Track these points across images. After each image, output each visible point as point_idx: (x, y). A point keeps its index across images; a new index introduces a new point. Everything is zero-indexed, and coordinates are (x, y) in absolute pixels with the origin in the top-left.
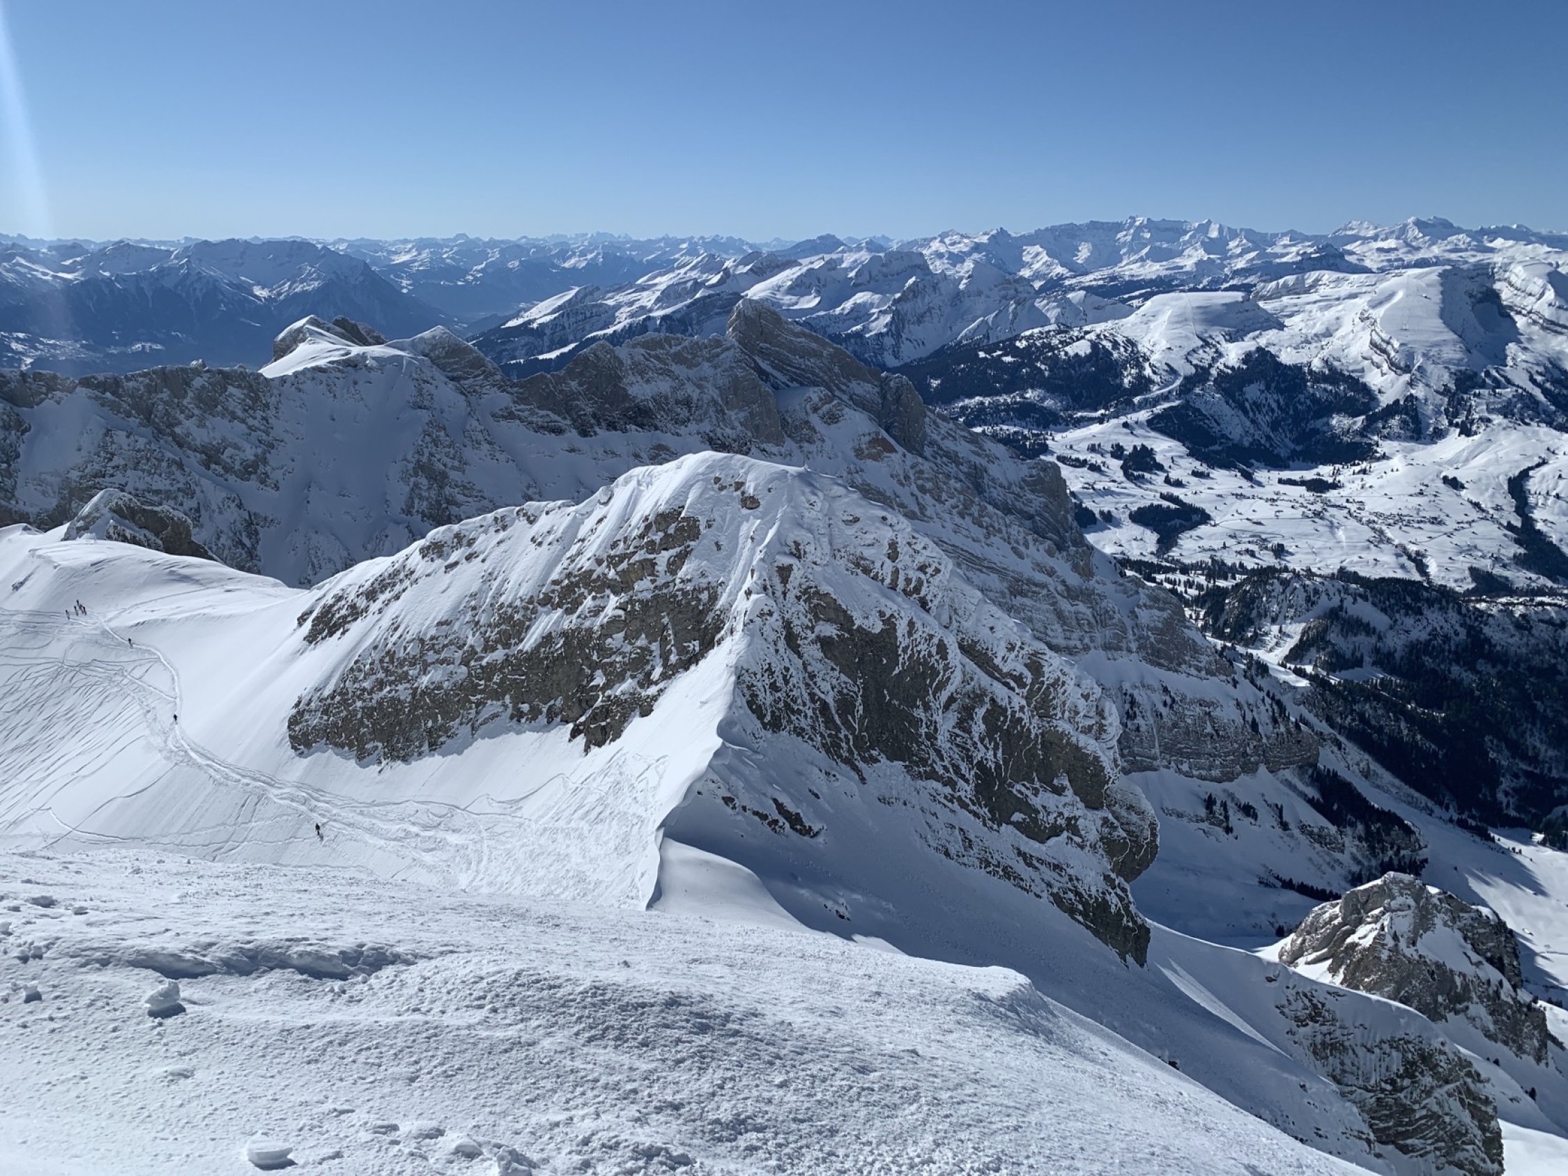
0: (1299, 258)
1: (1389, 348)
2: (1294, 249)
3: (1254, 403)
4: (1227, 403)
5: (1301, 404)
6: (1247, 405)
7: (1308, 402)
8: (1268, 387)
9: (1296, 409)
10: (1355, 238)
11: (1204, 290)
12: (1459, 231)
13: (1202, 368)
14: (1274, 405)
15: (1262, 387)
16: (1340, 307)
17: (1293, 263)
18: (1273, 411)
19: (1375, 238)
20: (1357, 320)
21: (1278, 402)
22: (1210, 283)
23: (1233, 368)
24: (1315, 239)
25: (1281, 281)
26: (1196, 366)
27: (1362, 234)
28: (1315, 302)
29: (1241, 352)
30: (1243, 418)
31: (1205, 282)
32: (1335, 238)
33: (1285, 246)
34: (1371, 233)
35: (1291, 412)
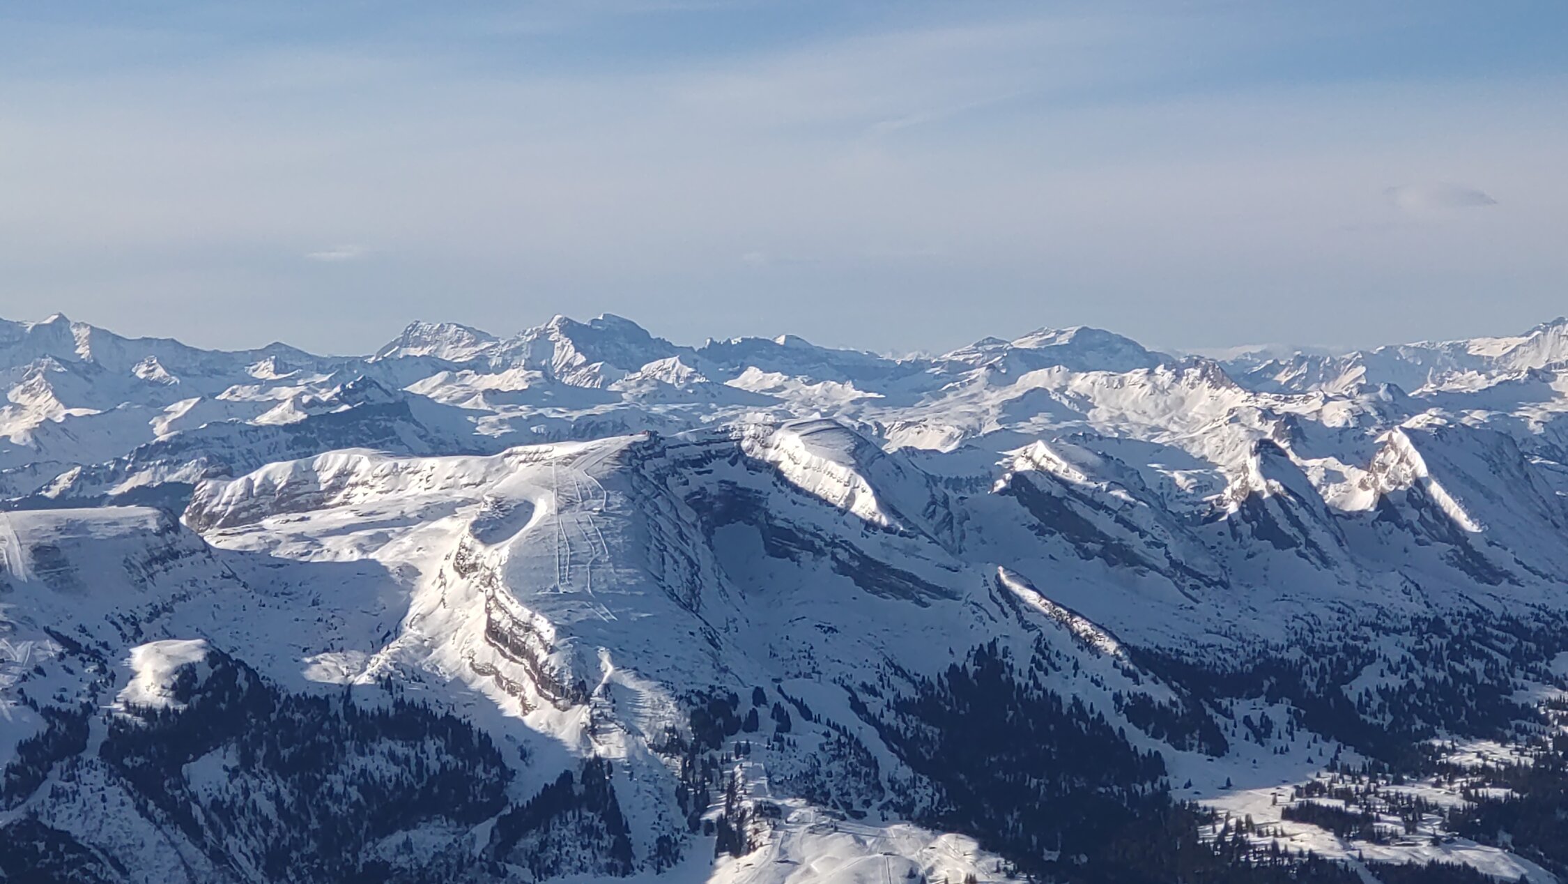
0: (301, 416)
1: (532, 642)
2: (287, 392)
3: (216, 804)
4: (142, 810)
5: (337, 799)
6: (196, 811)
7: (354, 793)
8: (247, 761)
9: (324, 815)
10: (434, 365)
11: (62, 501)
12: (663, 349)
13: (66, 716)
14: (268, 808)
15: (233, 761)
16: (407, 541)
17: (288, 428)
18: (267, 824)
19: (480, 365)
20: (451, 575)
21: (276, 797)
22: (76, 480)
23: (149, 713)
24: (340, 367)
25: (257, 476)
26: (48, 713)
27: (447, 353)
28: (346, 530)
29: (167, 667)
30: (190, 849)
31: (64, 481)
32: (385, 364)
33: (267, 385)
34: (465, 354)
35: (314, 824)
